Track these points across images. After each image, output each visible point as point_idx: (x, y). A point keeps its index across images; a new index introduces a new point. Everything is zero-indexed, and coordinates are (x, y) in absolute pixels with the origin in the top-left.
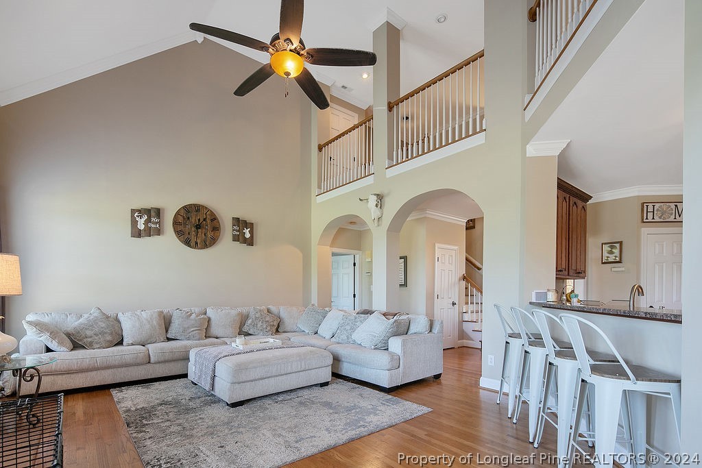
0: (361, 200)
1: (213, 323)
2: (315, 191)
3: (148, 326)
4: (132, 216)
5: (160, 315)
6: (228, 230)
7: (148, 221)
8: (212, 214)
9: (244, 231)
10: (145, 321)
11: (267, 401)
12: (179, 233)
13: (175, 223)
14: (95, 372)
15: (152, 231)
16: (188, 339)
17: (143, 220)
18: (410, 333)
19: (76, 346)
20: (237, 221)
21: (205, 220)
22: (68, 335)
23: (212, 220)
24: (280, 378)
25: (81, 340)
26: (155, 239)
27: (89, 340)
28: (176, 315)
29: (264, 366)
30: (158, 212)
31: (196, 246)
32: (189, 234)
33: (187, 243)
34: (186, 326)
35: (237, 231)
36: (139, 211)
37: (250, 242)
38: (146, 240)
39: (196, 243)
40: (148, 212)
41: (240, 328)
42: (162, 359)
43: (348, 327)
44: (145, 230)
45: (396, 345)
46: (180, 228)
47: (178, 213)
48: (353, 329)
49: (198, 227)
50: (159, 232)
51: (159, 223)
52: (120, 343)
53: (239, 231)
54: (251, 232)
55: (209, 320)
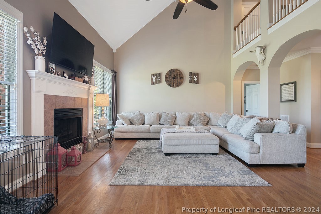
0: (250, 52)
1: (177, 119)
2: (232, 52)
3: (152, 118)
4: (151, 77)
5: (157, 114)
6: (187, 78)
7: (156, 78)
8: (180, 72)
9: (194, 78)
10: (152, 117)
11: (181, 156)
12: (167, 82)
13: (166, 78)
14: (134, 133)
15: (158, 82)
16: (166, 124)
17: (155, 78)
18: (274, 131)
19: (131, 124)
20: (191, 74)
21: (177, 75)
22: (130, 120)
23: (180, 75)
24: (188, 146)
25: (132, 122)
26: (159, 85)
27: (135, 122)
28: (163, 114)
29: (179, 139)
30: (160, 74)
31: (173, 86)
32: (171, 81)
33: (170, 85)
34: (166, 119)
35: (191, 78)
36: (153, 75)
37: (197, 82)
38: (156, 86)
39: (174, 85)
40: (156, 75)
41: (189, 122)
42: (154, 132)
43: (238, 125)
44: (155, 82)
45: (258, 138)
46: (167, 79)
47: (167, 74)
48: (241, 126)
49: (174, 78)
50: (160, 82)
51: (160, 78)
52: (144, 124)
53: (192, 78)
54: (198, 78)
55: (176, 117)
